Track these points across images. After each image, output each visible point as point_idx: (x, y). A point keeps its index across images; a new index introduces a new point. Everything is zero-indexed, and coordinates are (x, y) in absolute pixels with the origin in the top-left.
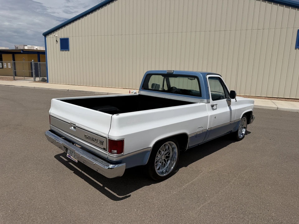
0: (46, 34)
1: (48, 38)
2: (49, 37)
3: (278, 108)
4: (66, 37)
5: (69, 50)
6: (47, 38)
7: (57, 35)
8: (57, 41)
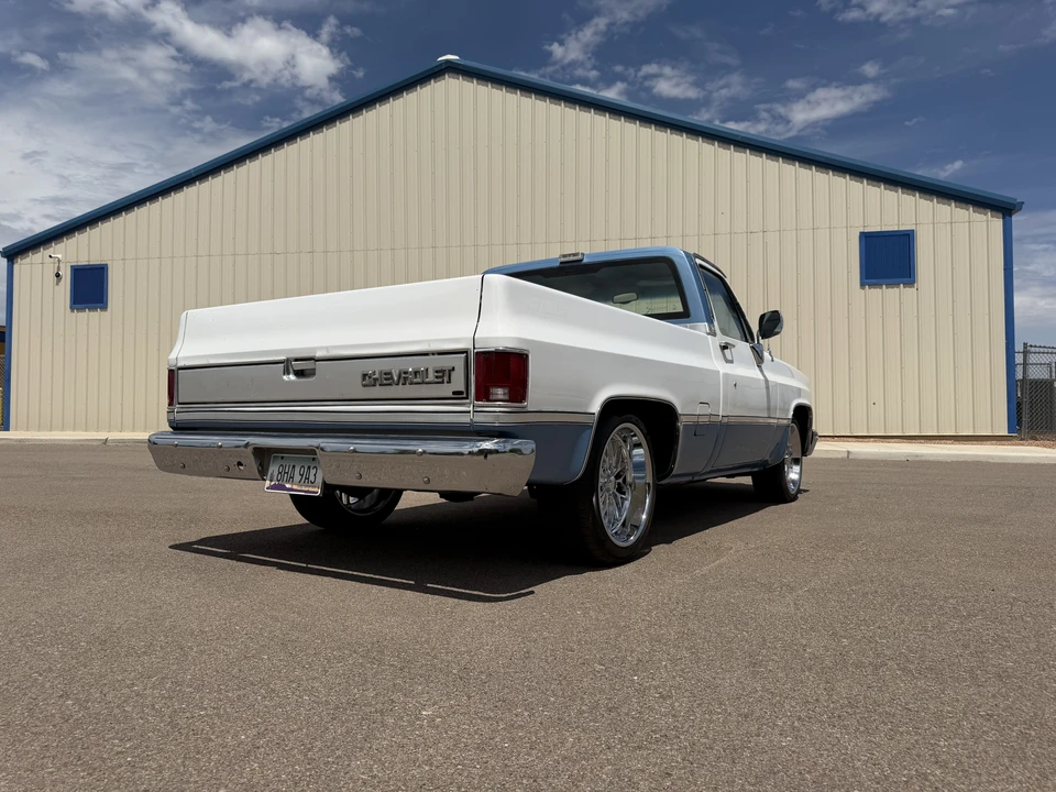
0: (14, 253)
1: (23, 266)
2: (27, 260)
3: (849, 452)
4: (95, 260)
5: (104, 307)
6: (16, 267)
7: (59, 256)
8: (58, 275)
